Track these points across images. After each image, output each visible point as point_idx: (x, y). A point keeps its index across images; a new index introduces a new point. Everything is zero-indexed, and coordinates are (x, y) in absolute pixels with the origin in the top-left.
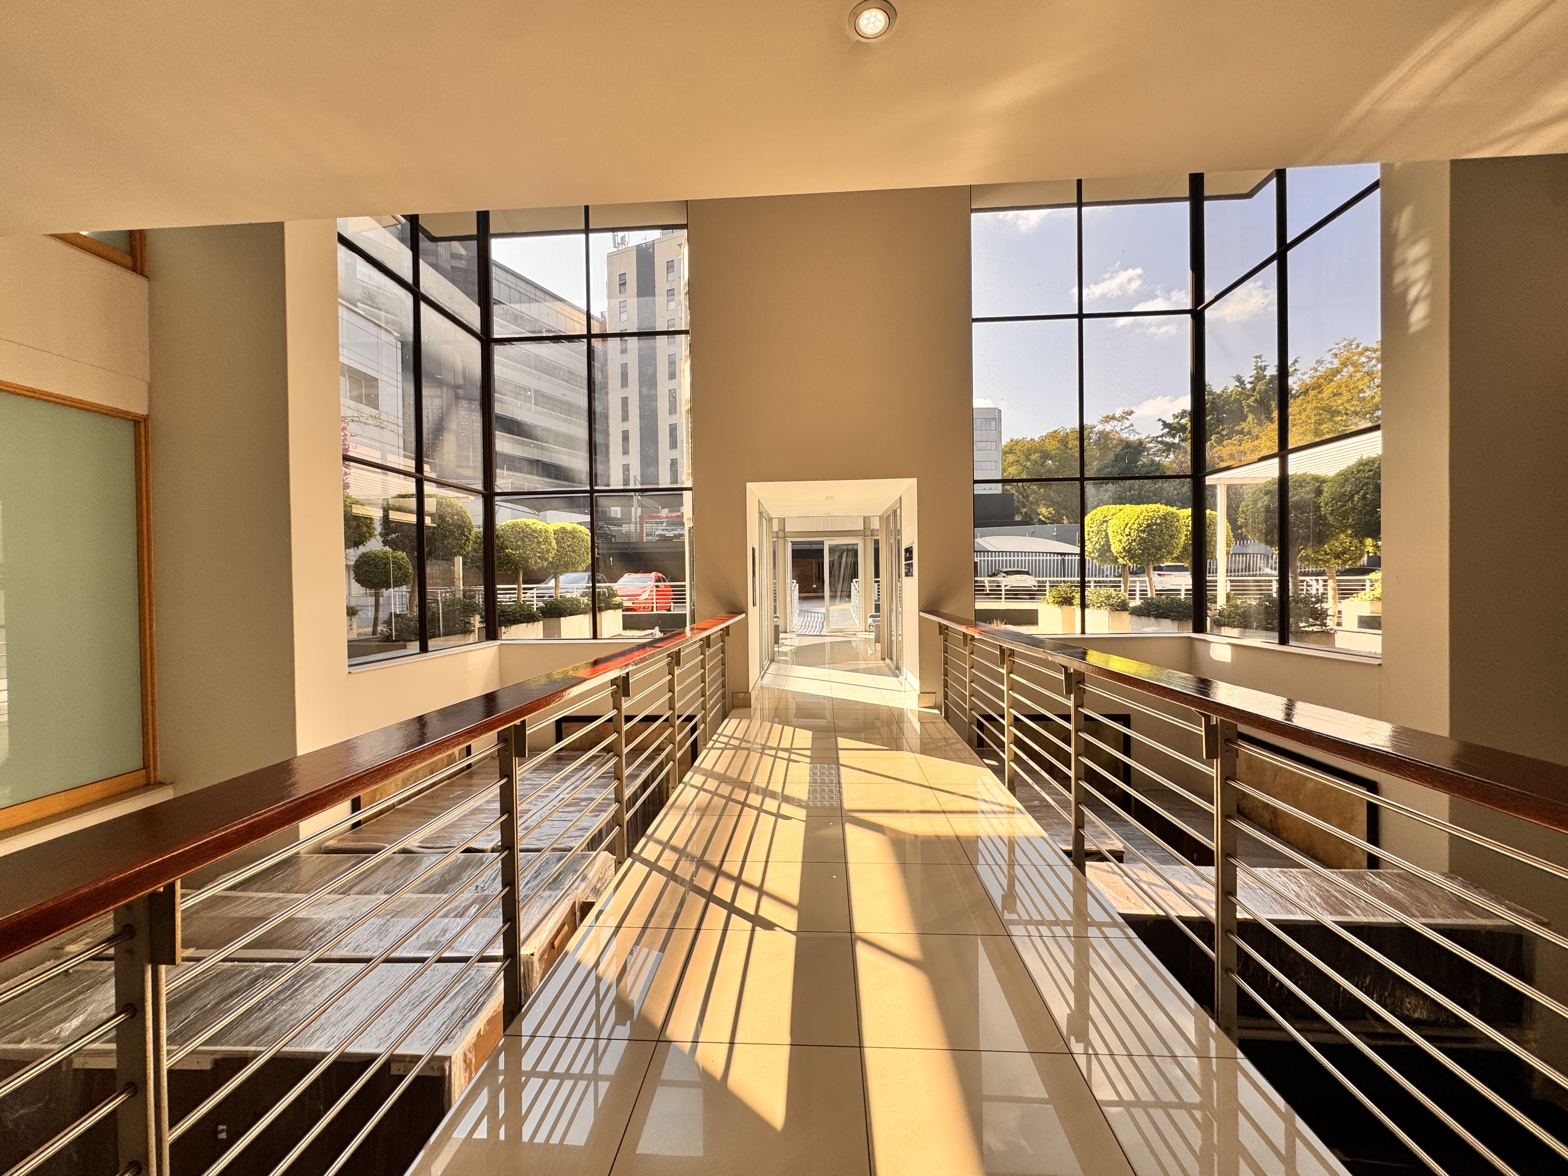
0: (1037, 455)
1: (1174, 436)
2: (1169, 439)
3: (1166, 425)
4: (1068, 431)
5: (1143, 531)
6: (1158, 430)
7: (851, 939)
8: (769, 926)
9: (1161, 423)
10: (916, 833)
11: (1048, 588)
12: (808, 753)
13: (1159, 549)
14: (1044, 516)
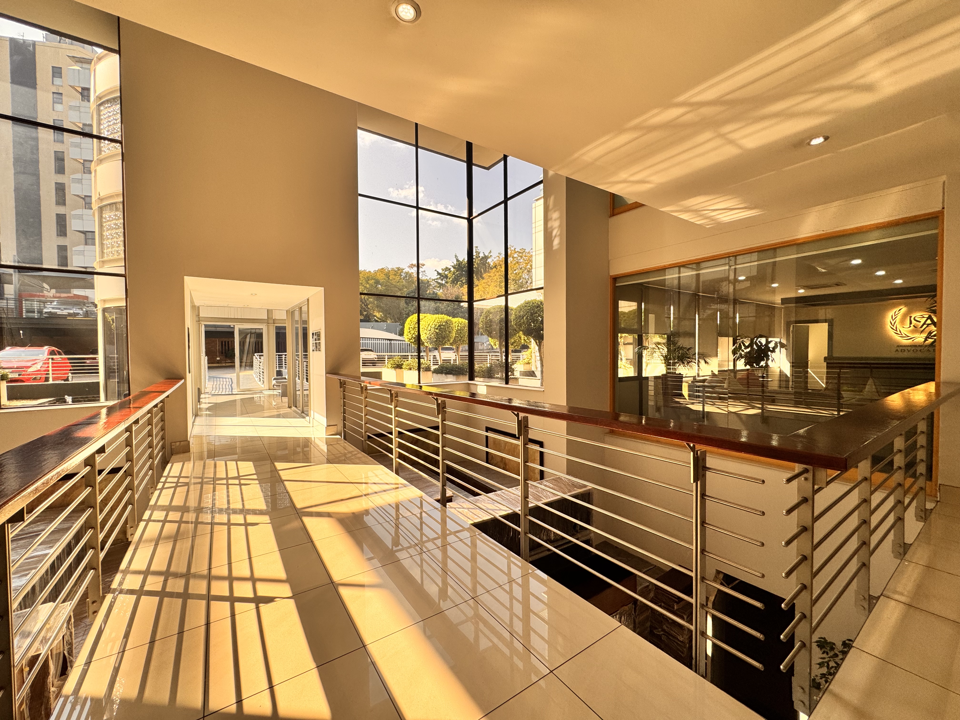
0: (373, 281)
1: (442, 280)
2: (440, 281)
3: (439, 274)
4: (390, 269)
5: (437, 329)
6: (435, 276)
7: (333, 586)
8: (269, 600)
9: (436, 272)
10: (352, 512)
11: (386, 359)
12: (255, 477)
13: (444, 338)
14: (377, 317)
